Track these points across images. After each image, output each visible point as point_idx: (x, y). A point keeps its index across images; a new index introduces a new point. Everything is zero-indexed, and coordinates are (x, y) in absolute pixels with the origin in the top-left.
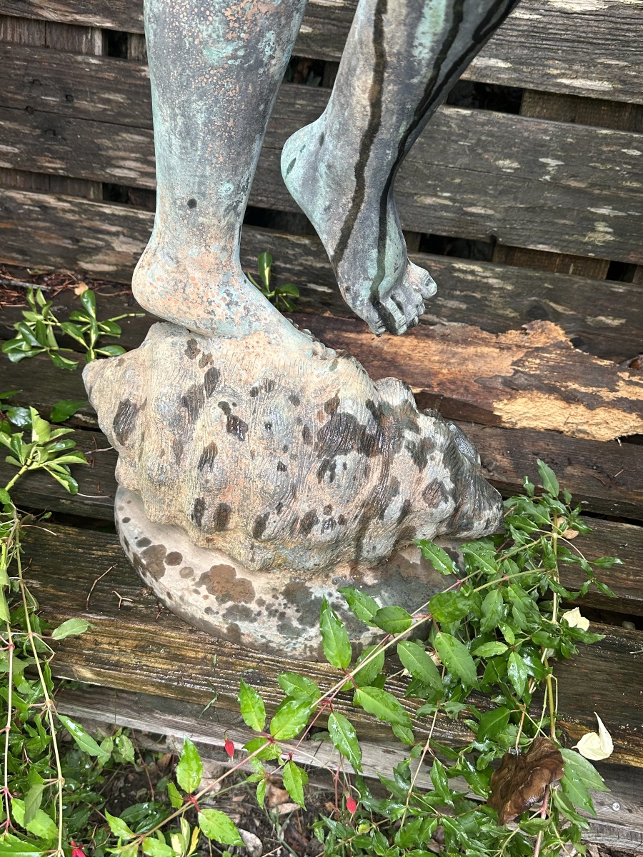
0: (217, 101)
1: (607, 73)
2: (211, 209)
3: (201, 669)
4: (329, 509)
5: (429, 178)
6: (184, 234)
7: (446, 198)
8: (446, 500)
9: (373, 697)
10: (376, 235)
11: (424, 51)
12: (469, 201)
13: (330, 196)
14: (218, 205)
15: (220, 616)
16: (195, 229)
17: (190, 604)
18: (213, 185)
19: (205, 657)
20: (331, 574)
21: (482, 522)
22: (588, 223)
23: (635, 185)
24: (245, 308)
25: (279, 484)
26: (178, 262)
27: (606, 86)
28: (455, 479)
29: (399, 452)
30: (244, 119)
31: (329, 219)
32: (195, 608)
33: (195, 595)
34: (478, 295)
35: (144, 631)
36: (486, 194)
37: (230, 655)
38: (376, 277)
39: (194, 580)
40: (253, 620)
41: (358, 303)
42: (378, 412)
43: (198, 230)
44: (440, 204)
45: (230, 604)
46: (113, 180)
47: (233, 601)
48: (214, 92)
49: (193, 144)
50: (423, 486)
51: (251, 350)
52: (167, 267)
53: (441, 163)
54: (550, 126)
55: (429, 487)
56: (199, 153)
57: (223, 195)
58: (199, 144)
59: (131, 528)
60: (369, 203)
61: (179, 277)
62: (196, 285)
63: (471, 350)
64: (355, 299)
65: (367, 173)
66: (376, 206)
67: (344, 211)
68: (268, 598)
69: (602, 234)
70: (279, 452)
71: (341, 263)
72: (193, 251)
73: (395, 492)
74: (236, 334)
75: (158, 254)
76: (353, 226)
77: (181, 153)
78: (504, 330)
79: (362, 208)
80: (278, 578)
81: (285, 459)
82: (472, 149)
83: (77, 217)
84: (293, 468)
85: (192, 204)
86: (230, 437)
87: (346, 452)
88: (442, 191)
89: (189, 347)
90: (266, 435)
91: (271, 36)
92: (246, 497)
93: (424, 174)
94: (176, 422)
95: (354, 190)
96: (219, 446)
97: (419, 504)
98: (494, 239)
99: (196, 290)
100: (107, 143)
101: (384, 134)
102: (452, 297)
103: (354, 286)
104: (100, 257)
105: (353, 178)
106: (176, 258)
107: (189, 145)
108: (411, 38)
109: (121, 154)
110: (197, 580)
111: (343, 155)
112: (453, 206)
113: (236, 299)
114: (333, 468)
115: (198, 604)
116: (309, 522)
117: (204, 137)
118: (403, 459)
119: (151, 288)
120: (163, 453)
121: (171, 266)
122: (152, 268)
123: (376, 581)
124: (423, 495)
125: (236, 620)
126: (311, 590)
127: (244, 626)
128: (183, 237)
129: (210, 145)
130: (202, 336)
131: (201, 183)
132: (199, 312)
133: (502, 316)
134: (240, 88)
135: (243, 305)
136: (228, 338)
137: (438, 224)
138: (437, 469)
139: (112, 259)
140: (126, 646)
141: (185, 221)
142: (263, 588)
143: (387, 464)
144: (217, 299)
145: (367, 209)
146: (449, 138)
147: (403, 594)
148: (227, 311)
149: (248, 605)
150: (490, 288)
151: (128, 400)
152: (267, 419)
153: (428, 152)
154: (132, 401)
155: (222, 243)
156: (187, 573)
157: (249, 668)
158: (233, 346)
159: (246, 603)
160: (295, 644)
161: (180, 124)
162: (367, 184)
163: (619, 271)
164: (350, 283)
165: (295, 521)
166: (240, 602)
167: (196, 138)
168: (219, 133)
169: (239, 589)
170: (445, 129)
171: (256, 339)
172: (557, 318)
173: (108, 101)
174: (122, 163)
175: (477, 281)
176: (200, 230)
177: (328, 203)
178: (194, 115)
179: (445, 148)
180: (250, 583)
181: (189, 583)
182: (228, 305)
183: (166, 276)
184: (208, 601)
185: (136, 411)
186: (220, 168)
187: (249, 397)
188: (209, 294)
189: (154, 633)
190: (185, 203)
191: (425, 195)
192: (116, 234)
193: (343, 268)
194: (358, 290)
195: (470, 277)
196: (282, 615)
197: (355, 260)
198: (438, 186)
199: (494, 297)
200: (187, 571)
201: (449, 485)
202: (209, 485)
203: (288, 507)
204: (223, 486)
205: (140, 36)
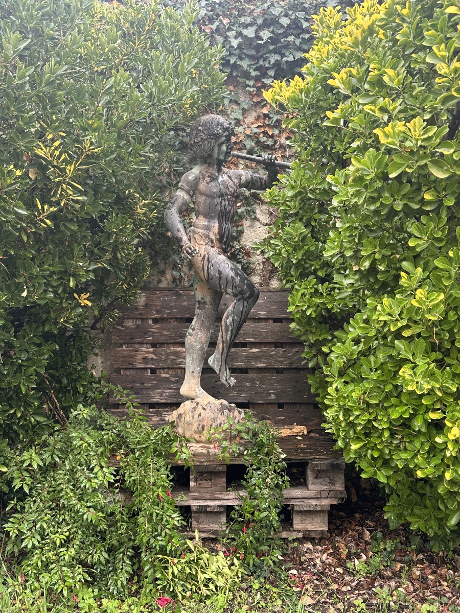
0: (197, 354)
1: (264, 362)
6: (191, 378)
10: (225, 369)
11: (228, 339)
14: (197, 372)
18: (196, 368)
22: (270, 394)
23: (277, 384)
24: (202, 393)
27: (265, 365)
30: (201, 357)
36: (245, 391)
38: (226, 377)
42: (230, 406)
46: (153, 402)
51: (203, 400)
54: (255, 375)
56: (194, 363)
58: (195, 361)
61: (190, 386)
64: (223, 380)
65: (223, 358)
69: (273, 397)
70: (213, 412)
71: (220, 374)
72: (193, 381)
73: (236, 418)
74: (200, 397)
86: (203, 411)
90: (210, 409)
94: (192, 412)
98: (249, 402)
99: (193, 389)
100: (152, 393)
101: (224, 352)
105: (220, 360)
108: (226, 338)
109: (155, 395)
111: (218, 356)
114: (224, 413)
116: (221, 424)
130: (194, 399)
132: (194, 393)
134: (201, 352)
141: (192, 376)
152: (210, 406)
154: (181, 414)
155: (197, 379)
156: (196, 447)
163: (280, 405)
164: (222, 377)
168: (198, 359)
171: (204, 397)
172: (269, 419)
173: (153, 383)
174: (155, 397)
176: (194, 377)
177: (217, 366)
183: (187, 388)
186: (197, 365)
190: (191, 372)
192: (153, 416)
197: (222, 374)
202: (200, 421)
205: (160, 369)
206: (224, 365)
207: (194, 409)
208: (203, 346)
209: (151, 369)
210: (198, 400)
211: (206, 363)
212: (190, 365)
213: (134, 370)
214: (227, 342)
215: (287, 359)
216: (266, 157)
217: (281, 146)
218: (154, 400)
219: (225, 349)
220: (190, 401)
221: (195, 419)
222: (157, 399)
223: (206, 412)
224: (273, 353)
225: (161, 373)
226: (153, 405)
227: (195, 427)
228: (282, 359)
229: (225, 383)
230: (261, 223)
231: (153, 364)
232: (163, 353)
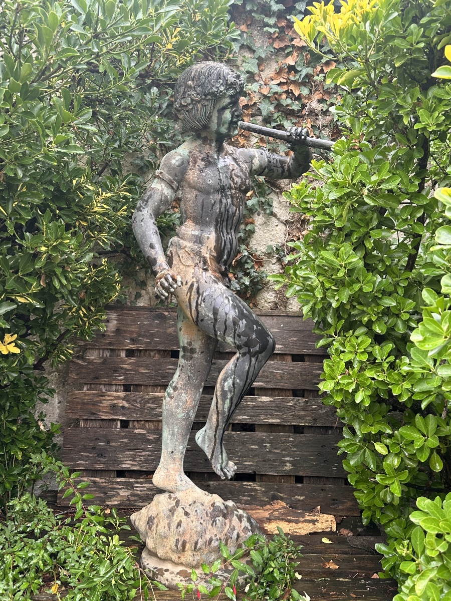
0: (180, 426)
1: (277, 417)
2: (177, 453)
4: (216, 536)
6: (170, 461)
7: (237, 460)
10: (220, 451)
11: (226, 410)
12: (244, 460)
13: (208, 444)
18: (178, 447)
22: (284, 463)
23: (295, 449)
24: (185, 482)
25: (201, 529)
26: (167, 469)
27: (278, 421)
28: (251, 526)
30: (186, 430)
31: (209, 450)
33: (176, 578)
34: (253, 494)
36: (249, 457)
38: (221, 463)
42: (226, 507)
46: (122, 469)
50: (242, 528)
51: (188, 494)
52: (164, 471)
53: (233, 449)
54: (265, 434)
55: (244, 528)
56: (175, 439)
57: (180, 449)
59: (150, 566)
60: (218, 444)
61: (168, 474)
62: (172, 475)
63: (254, 511)
64: (217, 469)
65: (217, 436)
67: (212, 446)
69: (289, 467)
70: (200, 519)
72: (172, 466)
73: (234, 529)
74: (183, 489)
76: (214, 450)
77: (170, 439)
78: (265, 505)
79: (216, 445)
81: (202, 522)
82: (242, 443)
83: (107, 484)
84: (204, 524)
85: (172, 452)
86: (185, 517)
87: (219, 517)
88: (235, 458)
89: (169, 497)
90: (196, 514)
92: (191, 536)
94: (168, 517)
95: (214, 441)
96: (182, 520)
97: (242, 534)
98: (254, 472)
99: (172, 477)
100: (121, 456)
101: (220, 427)
102: (245, 496)
104: (114, 499)
105: (214, 438)
107: (173, 437)
108: (223, 407)
109: (125, 459)
110: (176, 574)
111: (211, 433)
112: (239, 463)
113: (182, 480)
114: (216, 522)
115: (177, 580)
116: (211, 540)
118: (235, 518)
120: (164, 528)
124: (242, 531)
129: (178, 437)
130: (172, 492)
131: (175, 447)
132: (173, 483)
133: (263, 501)
134: (185, 423)
136: (181, 491)
139: (119, 499)
141: (170, 457)
144: (178, 479)
146: (235, 441)
148: (181, 483)
150: (257, 490)
151: (151, 516)
152: (195, 510)
154: (153, 516)
155: (179, 463)
156: (172, 573)
158: (183, 493)
161: (171, 432)
162: (217, 439)
163: (299, 479)
164: (215, 465)
165: (206, 541)
167: (175, 435)
168: (180, 434)
170: (233, 438)
172: (282, 499)
173: (122, 442)
174: (125, 462)
175: (252, 488)
176: (174, 459)
177: (208, 446)
178: (175, 430)
179: (234, 444)
181: (173, 575)
184: (180, 578)
185: (154, 518)
186: (180, 442)
187: (189, 506)
192: (121, 489)
193: (213, 461)
194: (217, 467)
195: (249, 487)
197: (216, 459)
198: (233, 456)
199: (259, 494)
201: (250, 528)
202: (180, 532)
203: (204, 536)
204: (184, 533)
205: (134, 421)
206: (219, 446)
207: (172, 511)
208: (188, 414)
209: (122, 421)
210: (179, 495)
211: (192, 440)
212: (169, 442)
213: (97, 422)
214: (224, 413)
215: (309, 413)
216: (293, 131)
217: (312, 113)
218: (124, 466)
219: (221, 424)
220: (166, 495)
221: (172, 530)
222: (127, 465)
223: (189, 520)
224: (290, 404)
225: (135, 428)
226: (121, 473)
227: (172, 542)
228: (302, 413)
229: (219, 473)
230: (278, 219)
231: (124, 415)
232: (138, 399)
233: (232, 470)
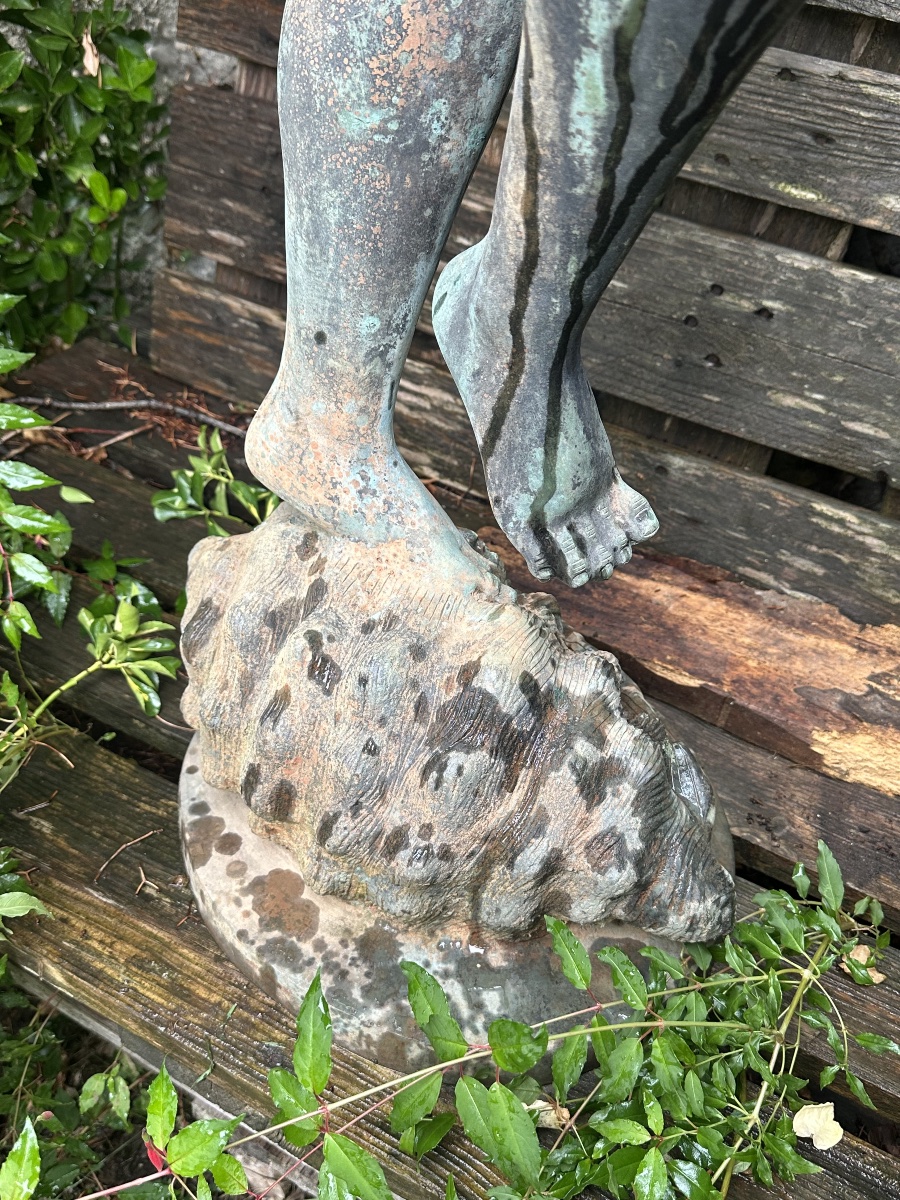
0: (356, 193)
2: (346, 350)
3: (206, 1019)
4: (427, 830)
5: (795, 367)
6: (310, 381)
7: (817, 402)
8: (621, 867)
9: (346, 1153)
10: (542, 425)
11: (585, 147)
12: (853, 412)
13: (481, 355)
14: (356, 345)
15: (254, 948)
16: (323, 375)
17: (222, 919)
18: (349, 316)
19: (220, 1004)
20: (439, 933)
21: (683, 918)
24: (385, 502)
25: (358, 772)
26: (297, 418)
28: (650, 835)
29: (558, 770)
30: (399, 226)
31: (478, 391)
32: (226, 925)
33: (233, 906)
34: (845, 559)
35: (155, 937)
37: (255, 1012)
38: (540, 492)
39: (242, 882)
40: (296, 970)
41: (511, 525)
43: (327, 376)
44: (805, 409)
45: (276, 934)
47: (283, 931)
48: (354, 178)
49: (323, 252)
50: (590, 833)
51: (384, 565)
52: (283, 423)
53: (817, 348)
55: (599, 838)
56: (331, 266)
57: (363, 332)
58: (331, 253)
59: (193, 783)
60: (532, 375)
61: (297, 439)
62: (317, 454)
64: (507, 516)
65: (527, 329)
66: (543, 381)
67: (498, 381)
68: (332, 942)
70: (373, 725)
71: (492, 459)
72: (319, 406)
73: (539, 831)
74: (366, 536)
75: (277, 403)
76: (509, 406)
77: (308, 263)
78: (878, 622)
79: (522, 381)
80: (359, 915)
81: (380, 737)
82: (868, 334)
84: (390, 753)
85: (320, 338)
88: (812, 389)
89: (305, 543)
90: (358, 694)
91: (441, 106)
92: (317, 781)
93: (788, 361)
95: (510, 352)
96: (294, 695)
97: (578, 861)
98: (883, 477)
99: (317, 463)
101: (545, 272)
103: (506, 497)
105: (508, 334)
106: (297, 412)
107: (317, 252)
108: (564, 119)
110: (246, 884)
112: (825, 416)
113: (374, 487)
114: (442, 768)
115: (233, 920)
116: (397, 841)
117: (337, 244)
118: (562, 782)
119: (263, 449)
120: (225, 686)
121: (289, 423)
122: (268, 420)
123: (504, 964)
124: (587, 848)
125: (274, 961)
126: (402, 949)
127: (283, 975)
128: (308, 383)
129: (346, 257)
131: (333, 311)
132: (317, 494)
133: (879, 599)
134: (392, 179)
135: (383, 497)
136: (355, 541)
137: (797, 438)
138: (619, 812)
140: (121, 952)
141: (311, 362)
142: (331, 925)
143: (536, 784)
144: (346, 482)
145: (529, 384)
146: (835, 313)
147: (540, 998)
148: (358, 502)
149: (300, 945)
151: (210, 601)
152: (364, 670)
153: (799, 328)
154: (216, 603)
155: (362, 402)
156: (237, 870)
157: (274, 1039)
158: (359, 554)
159: (299, 939)
160: (346, 1025)
161: (307, 219)
162: (528, 346)
164: (501, 492)
165: (378, 835)
166: (290, 936)
167: (326, 243)
168: (359, 241)
169: (298, 915)
170: (830, 298)
171: (393, 549)
175: (846, 536)
176: (330, 377)
177: (477, 366)
178: (325, 209)
179: (826, 325)
180: (317, 910)
181: (234, 885)
182: (360, 492)
183: (281, 434)
184: (247, 920)
185: (215, 617)
186: (359, 292)
187: (358, 633)
188: (335, 471)
189: (167, 945)
190: (312, 336)
191: (784, 391)
193: (493, 467)
194: (511, 506)
195: (836, 529)
196: (344, 974)
197: (510, 458)
198: (807, 382)
200: (238, 867)
201: (634, 844)
202: (267, 748)
203: (370, 811)
204: (288, 754)
233: (618, 537)
